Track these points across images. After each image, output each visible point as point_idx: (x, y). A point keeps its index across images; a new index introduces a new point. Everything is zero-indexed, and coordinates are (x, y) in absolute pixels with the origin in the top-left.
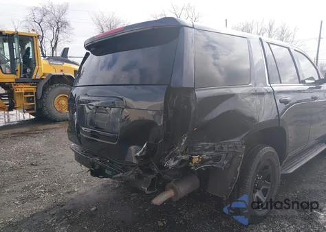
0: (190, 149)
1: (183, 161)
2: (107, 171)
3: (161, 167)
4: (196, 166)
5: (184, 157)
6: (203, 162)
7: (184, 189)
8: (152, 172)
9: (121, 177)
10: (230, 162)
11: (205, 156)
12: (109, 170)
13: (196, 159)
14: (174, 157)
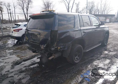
0: (57, 45)
1: (56, 48)
2: (37, 51)
3: (50, 50)
4: (59, 50)
5: (56, 47)
6: (61, 49)
7: (56, 56)
8: (48, 51)
9: (40, 52)
10: (68, 49)
11: (61, 47)
12: (38, 51)
13: (59, 48)
14: (53, 47)
